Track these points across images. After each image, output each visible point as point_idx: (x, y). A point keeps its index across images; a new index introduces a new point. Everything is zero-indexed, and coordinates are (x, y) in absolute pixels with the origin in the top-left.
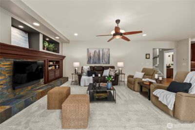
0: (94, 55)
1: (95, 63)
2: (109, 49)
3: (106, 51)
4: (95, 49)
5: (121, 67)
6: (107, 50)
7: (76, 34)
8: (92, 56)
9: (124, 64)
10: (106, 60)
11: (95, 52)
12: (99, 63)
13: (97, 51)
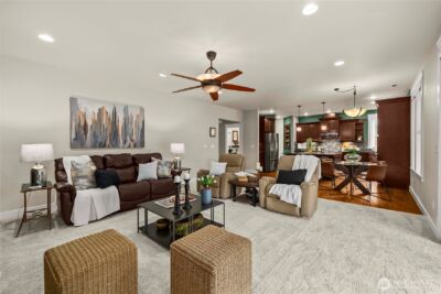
0: (98, 122)
1: (103, 146)
2: (142, 110)
3: (134, 113)
4: (98, 101)
5: (180, 155)
6: (138, 112)
7: (46, 38)
8: (90, 123)
9: (186, 147)
10: (134, 137)
11: (100, 111)
12: (115, 145)
13: (110, 110)
